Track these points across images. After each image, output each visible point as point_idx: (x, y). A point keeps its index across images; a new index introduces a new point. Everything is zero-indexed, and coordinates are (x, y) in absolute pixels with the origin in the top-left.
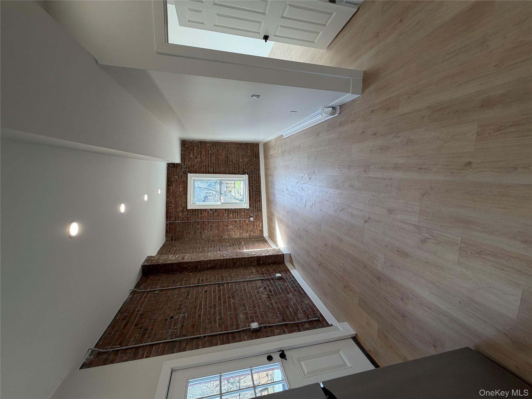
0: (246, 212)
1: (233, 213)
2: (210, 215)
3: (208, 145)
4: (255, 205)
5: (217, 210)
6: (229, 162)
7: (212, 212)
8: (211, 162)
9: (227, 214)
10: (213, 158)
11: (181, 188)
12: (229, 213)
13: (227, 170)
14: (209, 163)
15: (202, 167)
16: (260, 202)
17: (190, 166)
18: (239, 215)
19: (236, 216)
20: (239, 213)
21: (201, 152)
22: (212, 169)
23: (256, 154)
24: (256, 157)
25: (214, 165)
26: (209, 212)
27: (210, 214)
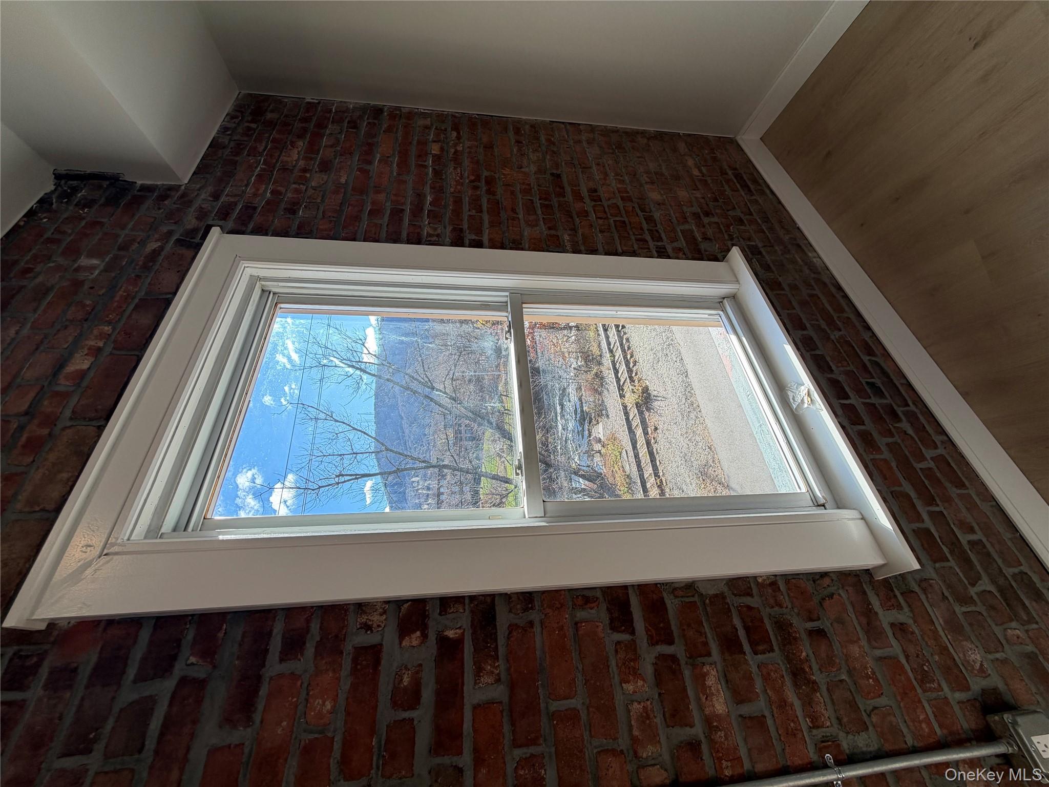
0: (886, 617)
1: (731, 645)
2: (386, 714)
3: (421, 122)
4: (938, 517)
5: (503, 619)
6: (569, 197)
7: (431, 648)
8: (438, 191)
9: (648, 669)
10: (451, 174)
11: (96, 352)
12: (677, 649)
13: (566, 237)
14: (420, 196)
15: (365, 216)
16: (962, 485)
17: (260, 203)
18: (818, 677)
19: (783, 704)
20: (805, 650)
21: (371, 145)
22: (449, 229)
23: (738, 176)
24: (745, 186)
25: (466, 207)
26: (375, 651)
27: (396, 704)
